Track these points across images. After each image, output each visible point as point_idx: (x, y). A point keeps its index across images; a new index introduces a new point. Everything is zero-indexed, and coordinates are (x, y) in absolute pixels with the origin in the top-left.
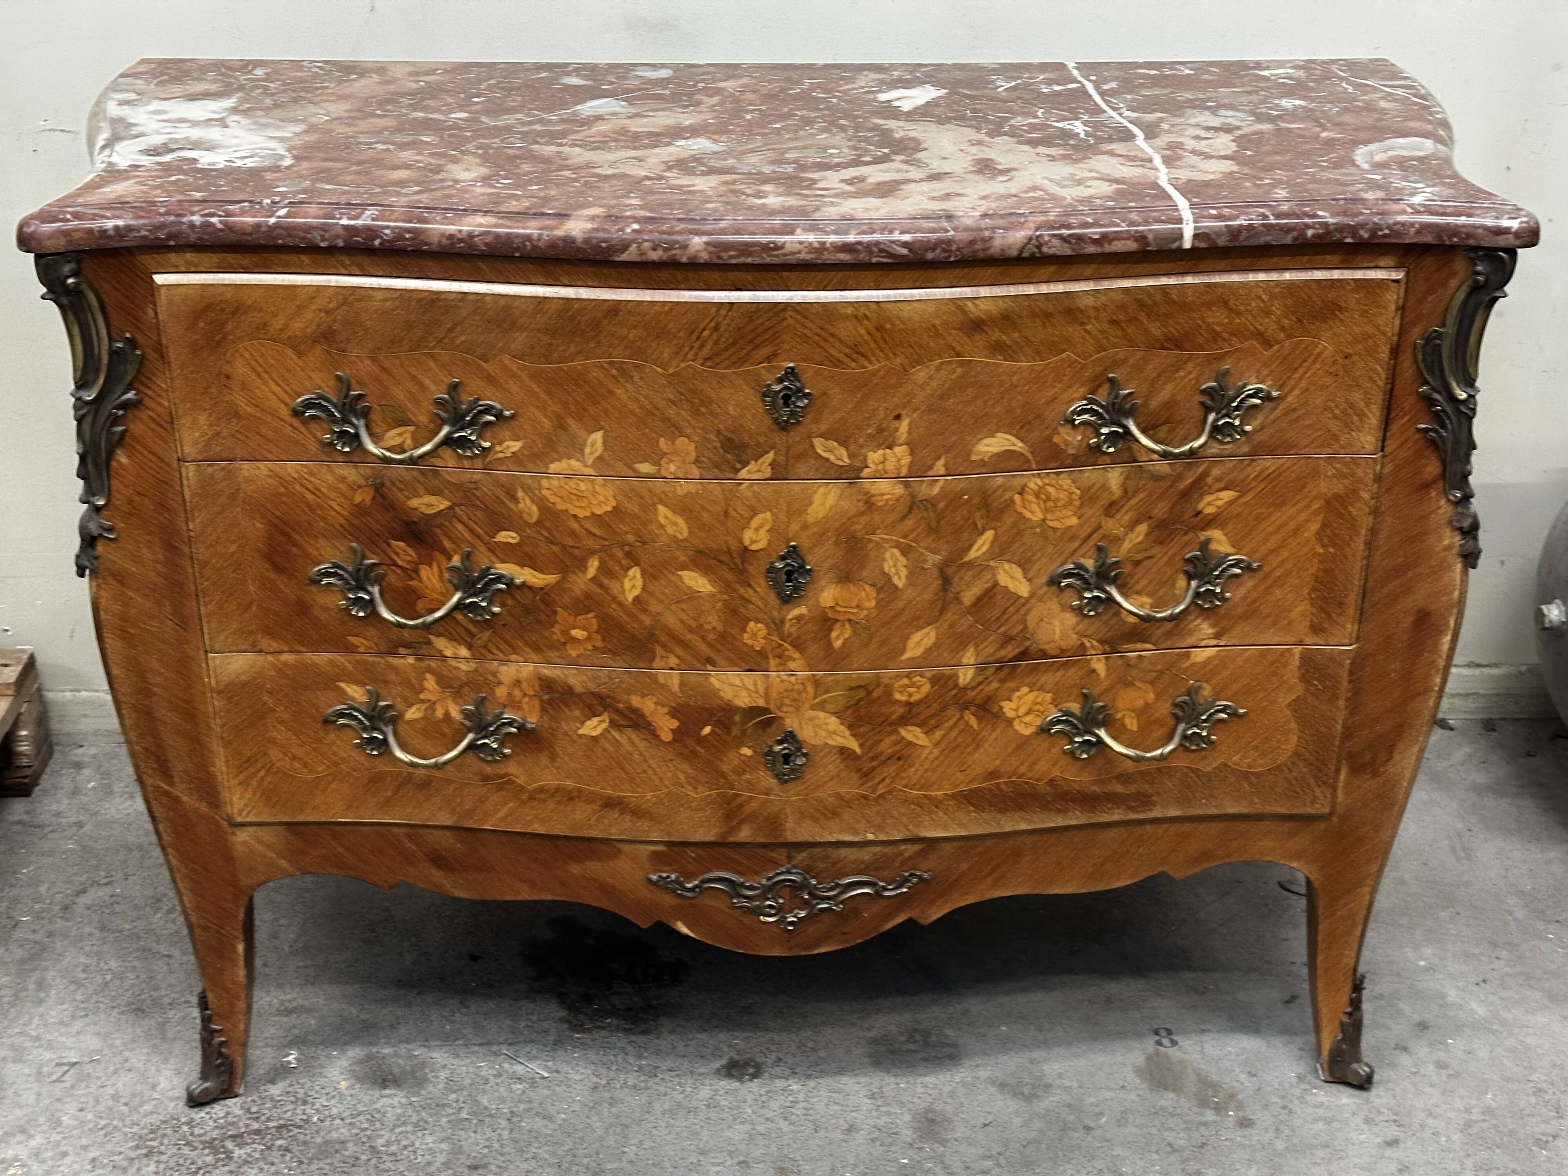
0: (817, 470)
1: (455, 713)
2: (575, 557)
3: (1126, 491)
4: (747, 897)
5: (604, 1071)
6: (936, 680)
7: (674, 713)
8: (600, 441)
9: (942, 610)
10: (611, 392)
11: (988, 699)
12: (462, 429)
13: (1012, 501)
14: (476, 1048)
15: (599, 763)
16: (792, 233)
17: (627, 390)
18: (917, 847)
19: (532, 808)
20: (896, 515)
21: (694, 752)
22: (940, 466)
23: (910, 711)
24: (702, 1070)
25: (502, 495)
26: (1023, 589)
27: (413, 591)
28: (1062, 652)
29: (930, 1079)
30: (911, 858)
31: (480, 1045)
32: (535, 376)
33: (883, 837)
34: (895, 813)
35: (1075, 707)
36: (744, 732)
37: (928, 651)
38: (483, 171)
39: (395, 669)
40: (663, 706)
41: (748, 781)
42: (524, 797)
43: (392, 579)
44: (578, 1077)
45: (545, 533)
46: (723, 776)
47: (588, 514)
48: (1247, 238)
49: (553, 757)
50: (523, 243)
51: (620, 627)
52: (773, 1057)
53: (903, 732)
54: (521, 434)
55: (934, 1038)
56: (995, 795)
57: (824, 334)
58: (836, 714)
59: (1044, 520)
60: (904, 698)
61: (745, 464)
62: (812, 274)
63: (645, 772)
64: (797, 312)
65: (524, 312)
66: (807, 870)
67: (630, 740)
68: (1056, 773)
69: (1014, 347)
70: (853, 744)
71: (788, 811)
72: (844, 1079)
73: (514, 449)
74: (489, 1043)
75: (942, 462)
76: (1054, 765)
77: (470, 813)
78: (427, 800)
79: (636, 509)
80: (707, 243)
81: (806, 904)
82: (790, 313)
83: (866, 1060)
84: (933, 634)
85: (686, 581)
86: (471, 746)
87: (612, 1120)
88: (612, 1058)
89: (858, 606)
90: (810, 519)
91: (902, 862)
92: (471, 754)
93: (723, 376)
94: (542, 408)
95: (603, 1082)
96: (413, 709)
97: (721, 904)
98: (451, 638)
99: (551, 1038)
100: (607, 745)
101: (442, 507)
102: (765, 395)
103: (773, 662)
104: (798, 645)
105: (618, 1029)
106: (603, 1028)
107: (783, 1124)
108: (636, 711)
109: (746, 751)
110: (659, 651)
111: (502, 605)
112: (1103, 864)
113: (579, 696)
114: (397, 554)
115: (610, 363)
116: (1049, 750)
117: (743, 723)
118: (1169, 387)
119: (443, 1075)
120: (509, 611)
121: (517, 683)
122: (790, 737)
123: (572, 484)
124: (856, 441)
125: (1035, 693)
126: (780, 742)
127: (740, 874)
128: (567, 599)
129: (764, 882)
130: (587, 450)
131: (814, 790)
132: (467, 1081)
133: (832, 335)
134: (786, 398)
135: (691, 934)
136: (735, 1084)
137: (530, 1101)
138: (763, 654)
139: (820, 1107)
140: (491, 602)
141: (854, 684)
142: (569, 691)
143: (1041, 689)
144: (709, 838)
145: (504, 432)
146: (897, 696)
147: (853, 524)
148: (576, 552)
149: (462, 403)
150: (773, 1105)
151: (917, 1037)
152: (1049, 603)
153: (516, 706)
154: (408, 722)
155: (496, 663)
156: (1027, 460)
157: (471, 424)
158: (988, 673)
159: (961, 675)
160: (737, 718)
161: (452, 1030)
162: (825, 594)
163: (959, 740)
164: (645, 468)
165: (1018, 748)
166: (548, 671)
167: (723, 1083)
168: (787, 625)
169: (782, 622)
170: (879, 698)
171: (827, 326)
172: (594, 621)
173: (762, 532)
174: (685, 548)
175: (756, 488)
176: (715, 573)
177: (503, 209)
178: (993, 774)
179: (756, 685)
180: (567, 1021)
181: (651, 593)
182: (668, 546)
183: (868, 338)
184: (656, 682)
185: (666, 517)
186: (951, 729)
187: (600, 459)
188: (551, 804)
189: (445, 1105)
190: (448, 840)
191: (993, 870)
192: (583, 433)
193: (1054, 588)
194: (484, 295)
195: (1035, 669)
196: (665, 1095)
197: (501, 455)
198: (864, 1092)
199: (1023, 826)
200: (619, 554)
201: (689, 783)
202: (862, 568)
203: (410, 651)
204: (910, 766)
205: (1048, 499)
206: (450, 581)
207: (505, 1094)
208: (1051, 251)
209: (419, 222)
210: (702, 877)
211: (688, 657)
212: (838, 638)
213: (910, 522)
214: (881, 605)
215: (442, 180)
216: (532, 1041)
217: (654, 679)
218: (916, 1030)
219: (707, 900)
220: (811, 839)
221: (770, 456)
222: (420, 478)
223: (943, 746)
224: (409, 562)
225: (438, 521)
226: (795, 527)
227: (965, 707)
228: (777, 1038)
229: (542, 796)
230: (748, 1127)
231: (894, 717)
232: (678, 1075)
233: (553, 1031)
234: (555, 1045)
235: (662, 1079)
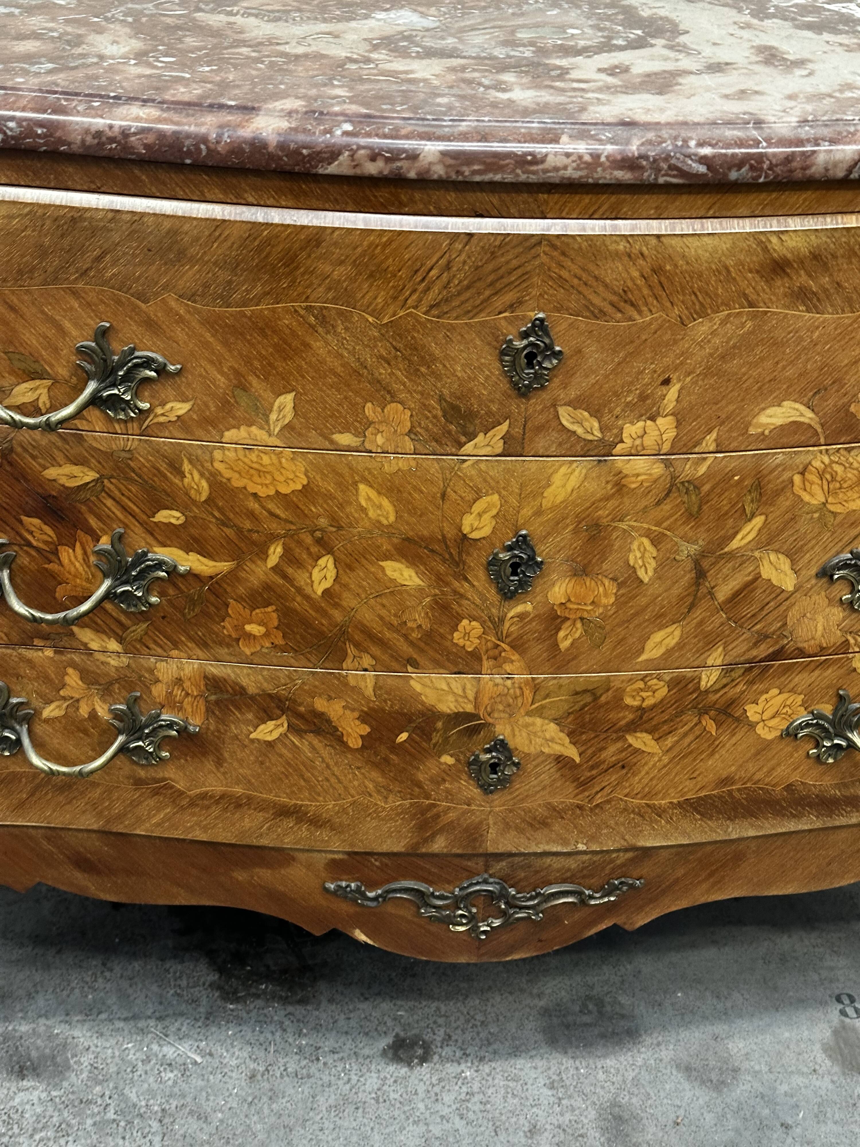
0: (560, 444)
1: (103, 712)
2: (254, 543)
4: (434, 907)
5: (262, 1054)
6: (675, 683)
7: (364, 718)
8: (290, 406)
9: (692, 607)
10: (307, 346)
11: (732, 703)
12: (114, 385)
13: (791, 482)
14: (121, 1024)
15: (274, 770)
16: (556, 140)
17: (327, 343)
18: (630, 855)
19: (193, 814)
20: (650, 500)
21: (386, 760)
22: (710, 442)
23: (641, 717)
24: (367, 1051)
25: (163, 467)
26: (788, 583)
27: (53, 575)
28: (822, 650)
29: (610, 1062)
30: (623, 865)
31: (125, 1019)
32: (211, 322)
33: (595, 847)
34: (612, 822)
35: (827, 709)
36: (446, 740)
37: (670, 652)
38: (136, 44)
39: (30, 662)
40: (353, 710)
41: (448, 791)
42: (185, 802)
43: (24, 560)
44: (234, 1062)
45: (217, 514)
46: (419, 785)
47: (272, 492)
49: (219, 762)
50: (197, 146)
51: (305, 623)
52: (441, 1032)
53: (630, 739)
54: (189, 393)
55: (608, 1008)
56: (726, 803)
57: (584, 276)
58: (555, 720)
59: (824, 504)
60: (636, 703)
61: (471, 436)
62: (577, 198)
63: (327, 780)
64: (554, 247)
65: (197, 239)
66: (505, 879)
67: (313, 748)
68: (795, 777)
69: (822, 296)
70: (573, 753)
71: (491, 822)
72: (520, 1063)
73: (181, 412)
74: (135, 1017)
75: (714, 435)
76: (795, 769)
77: (120, 817)
78: (70, 802)
79: (331, 488)
80: (444, 154)
81: (503, 914)
82: (544, 247)
83: (540, 1037)
84: (677, 633)
85: (389, 572)
86: (123, 749)
87: (273, 1119)
88: (269, 1036)
89: (593, 603)
90: (546, 504)
91: (613, 869)
92: (121, 756)
93: (452, 328)
94: (218, 363)
95: (262, 1069)
96: (53, 706)
97: (407, 913)
98: (98, 630)
99: (202, 1010)
100: (284, 751)
101: (87, 479)
102: (503, 353)
103: (486, 664)
104: (518, 645)
105: (274, 997)
106: (257, 996)
107: (459, 1123)
108: (321, 716)
109: (448, 759)
110: (351, 650)
111: (161, 595)
112: (829, 863)
113: (252, 698)
114: (31, 533)
115: (308, 309)
116: (791, 756)
117: (446, 729)
119: (86, 1060)
120: (170, 602)
121: (179, 681)
122: (501, 746)
123: (253, 457)
124: (611, 411)
125: (785, 696)
126: (489, 751)
127: (430, 883)
128: (241, 590)
129: (457, 891)
130: (273, 417)
131: (523, 800)
132: (113, 1069)
133: (596, 278)
134: (531, 358)
135: (369, 942)
136: (404, 1070)
137: (183, 1096)
138: (475, 656)
139: (497, 1100)
140: (148, 591)
141: (578, 689)
142: (242, 691)
143: (792, 691)
144: (399, 847)
145: (167, 390)
146: (628, 701)
147: (598, 509)
148: (255, 536)
149: (113, 353)
150: (448, 1098)
151: (591, 1007)
152: (815, 597)
153: (176, 706)
154: (47, 721)
155: (153, 659)
156: (816, 434)
157: (125, 379)
158: (734, 675)
159: (704, 676)
160: (439, 725)
161: (94, 1001)
162: (556, 589)
163: (693, 746)
164: (345, 439)
165: (758, 753)
166: (215, 669)
167: (391, 1068)
168: (507, 624)
169: (502, 620)
170: (607, 703)
171: (591, 267)
172: (275, 615)
173: (487, 517)
174: (391, 535)
175: (483, 466)
176: (425, 565)
177: (167, 96)
178: (727, 781)
179: (464, 690)
180: (220, 988)
181: (346, 586)
182: (370, 532)
183: (640, 282)
184: (346, 684)
185: (369, 499)
186: (686, 735)
187: (289, 427)
188: (215, 811)
189: (89, 1102)
190: (95, 843)
191: (711, 875)
192: (268, 395)
193: (824, 580)
194: (143, 215)
195: (789, 668)
196: (329, 1085)
197: (162, 419)
198: (541, 1081)
199: (752, 833)
200: (308, 540)
201: (379, 792)
202: (603, 558)
203: (48, 643)
204: (634, 775)
205: (833, 479)
206: (97, 566)
207: (155, 1086)
209: (54, 112)
210: (387, 887)
211: (385, 657)
212: (566, 637)
213: (667, 507)
214: (621, 602)
215: (83, 56)
216: (182, 1014)
217: (344, 681)
218: (589, 998)
219: (390, 908)
220: (514, 851)
221: (504, 427)
222: (60, 443)
223: (675, 752)
224: (46, 542)
225: (82, 495)
226: (527, 512)
227: (704, 712)
228: (443, 1008)
229: (206, 802)
230: (422, 1128)
231: (623, 722)
232: (342, 1059)
233: (204, 1001)
234: (207, 1018)
235: (325, 1064)
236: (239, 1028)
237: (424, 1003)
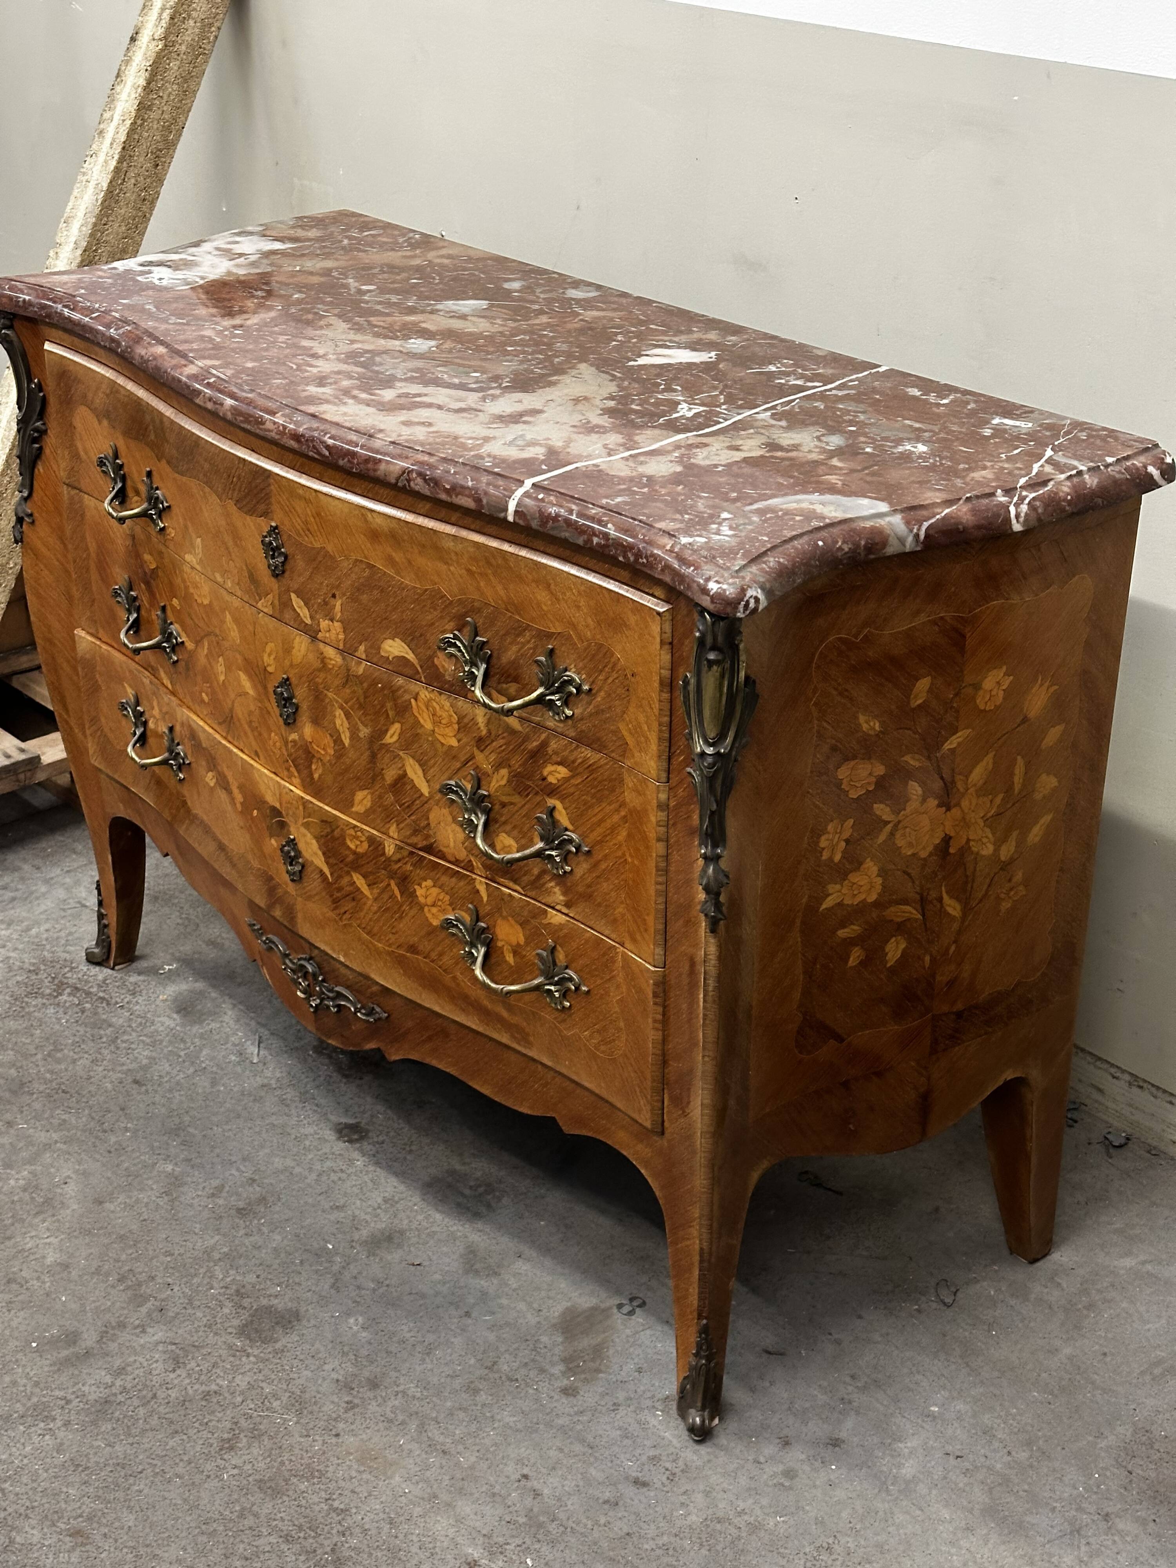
0: (294, 620)
2: (199, 635)
3: (489, 732)
4: (290, 968)
5: (286, 1081)
6: (372, 841)
7: (241, 789)
8: (200, 546)
9: (373, 780)
10: (201, 510)
11: (407, 877)
12: (152, 508)
13: (411, 703)
14: (253, 1023)
15: (215, 810)
17: (207, 510)
20: (339, 681)
21: (251, 827)
22: (362, 651)
23: (357, 861)
24: (332, 1117)
25: (171, 568)
26: (424, 788)
28: (456, 862)
29: (438, 1216)
30: (376, 994)
31: (258, 1022)
33: (349, 964)
34: (354, 946)
35: (467, 918)
36: (272, 825)
37: (367, 811)
40: (236, 780)
44: (268, 1074)
47: (201, 602)
48: (553, 528)
49: (198, 793)
51: (219, 701)
52: (382, 1138)
53: (354, 877)
54: (174, 524)
56: (416, 969)
57: (290, 505)
58: (316, 838)
59: (434, 732)
60: (352, 847)
61: (260, 597)
62: (286, 453)
63: (232, 829)
64: (277, 482)
65: (167, 429)
66: (320, 966)
67: (226, 800)
68: (457, 972)
70: (327, 871)
71: (297, 907)
72: (393, 1180)
75: (363, 647)
76: (456, 964)
79: (218, 609)
81: (319, 995)
82: (272, 480)
84: (369, 798)
85: (242, 681)
86: (167, 763)
87: (240, 1108)
88: (303, 1077)
89: (324, 749)
90: (295, 660)
93: (245, 520)
94: (179, 507)
95: (274, 1086)
96: (151, 720)
97: (279, 965)
99: (296, 1044)
100: (216, 798)
101: (154, 566)
102: (262, 543)
103: (285, 773)
104: (296, 766)
107: (313, 1177)
108: (226, 777)
109: (273, 843)
113: (204, 750)
115: (199, 485)
116: (451, 949)
117: (271, 818)
118: (515, 648)
119: (213, 1025)
122: (294, 845)
123: (194, 574)
124: (313, 606)
125: (438, 890)
126: (289, 845)
127: (288, 947)
128: (199, 666)
129: (296, 960)
130: (197, 551)
131: (309, 898)
132: (217, 1037)
133: (295, 509)
134: (273, 551)
136: (333, 1138)
137: (223, 1070)
139: (349, 1184)
140: (173, 651)
141: (323, 818)
142: (201, 742)
143: (441, 888)
144: (264, 906)
145: (169, 519)
146: (348, 843)
147: (316, 675)
148: (199, 630)
150: (329, 1163)
151: (482, 1189)
152: (442, 810)
156: (418, 672)
157: (155, 506)
158: (405, 852)
159: (387, 845)
160: (268, 812)
162: (306, 729)
163: (389, 904)
164: (219, 577)
165: (429, 934)
167: (329, 1132)
168: (290, 745)
169: (287, 741)
170: (339, 838)
171: (290, 498)
172: (210, 691)
173: (271, 658)
174: (240, 653)
175: (266, 621)
176: (253, 681)
179: (275, 786)
181: (228, 682)
182: (233, 647)
183: (312, 519)
185: (230, 623)
186: (383, 891)
187: (202, 560)
191: (429, 1039)
192: (194, 536)
193: (445, 798)
195: (437, 866)
196: (289, 1116)
197: (169, 537)
198: (388, 1194)
200: (214, 641)
202: (324, 717)
204: (360, 910)
205: (435, 713)
207: (219, 1057)
208: (417, 488)
210: (267, 936)
212: (316, 771)
213: (348, 691)
214: (337, 756)
216: (286, 1040)
218: (489, 1185)
220: (310, 940)
221: (271, 597)
222: (146, 539)
223: (379, 903)
226: (287, 661)
227: (391, 876)
228: (406, 1130)
229: (198, 823)
230: (293, 1164)
231: (348, 860)
232: (316, 1111)
235: (304, 1107)
237: (400, 1121)
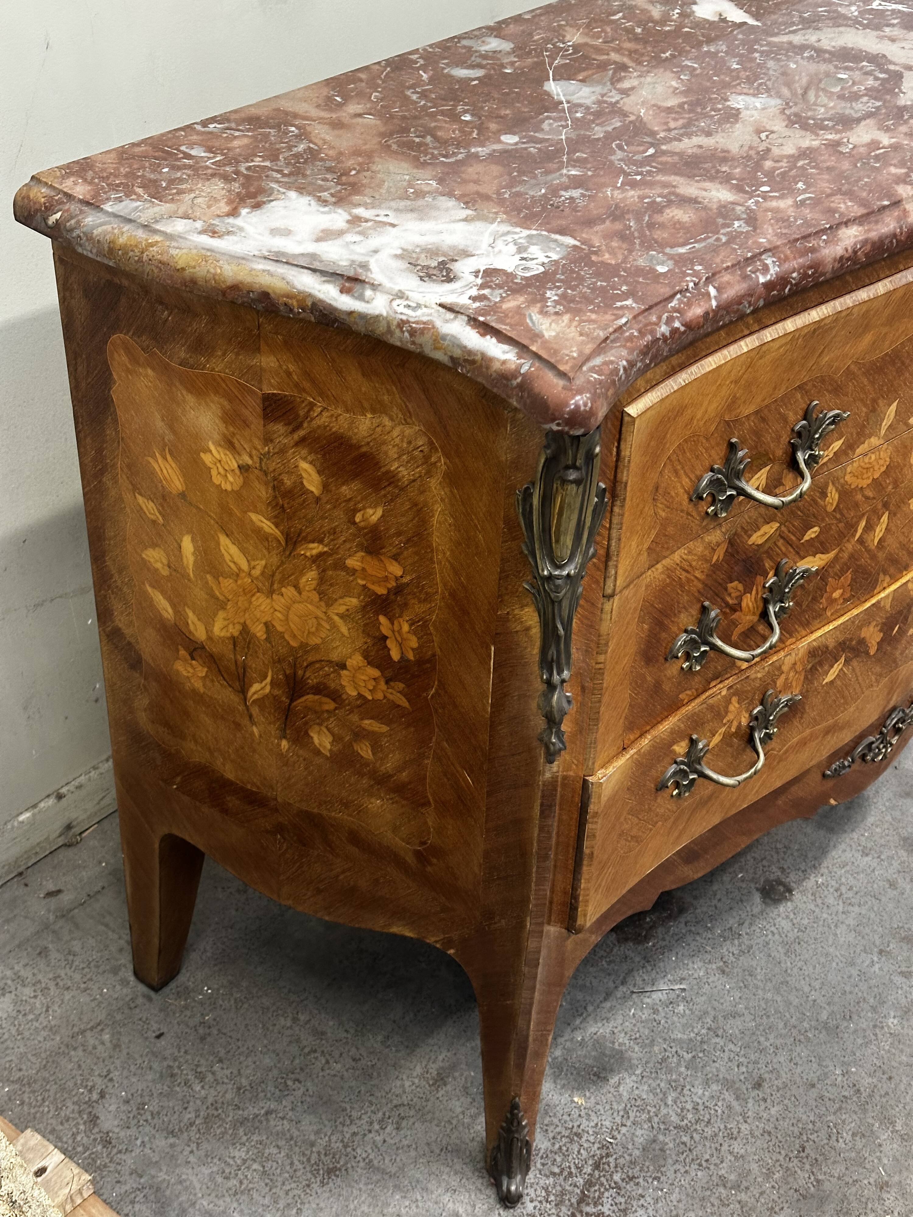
4: (873, 750)
5: (708, 956)
7: (882, 628)
8: (895, 410)
12: (809, 448)
14: (608, 1005)
15: (830, 701)
19: (778, 769)
21: (885, 653)
24: (756, 910)
25: (817, 496)
27: (733, 623)
31: (605, 999)
32: (868, 370)
40: (878, 625)
42: (775, 763)
44: (701, 973)
45: (839, 516)
46: (895, 661)
47: (870, 482)
49: (802, 716)
51: (863, 572)
52: (775, 870)
54: (845, 431)
63: (854, 690)
67: (853, 669)
73: (837, 449)
74: (609, 994)
79: (899, 459)
81: (898, 732)
85: (911, 507)
87: (769, 985)
88: (696, 943)
94: (866, 399)
95: (721, 964)
96: (716, 736)
99: (637, 959)
100: (838, 682)
101: (773, 531)
107: (855, 909)
108: (862, 641)
110: (881, 579)
113: (830, 652)
114: (730, 595)
119: (623, 1040)
121: (794, 665)
123: (867, 460)
129: (884, 730)
130: (884, 424)
132: (646, 1031)
135: (835, 803)
136: (789, 905)
137: (706, 1013)
139: (853, 882)
142: (826, 650)
145: (834, 435)
148: (854, 520)
150: (831, 901)
157: (818, 440)
161: (571, 1004)
166: (816, 642)
172: (850, 576)
184: (879, 608)
187: (890, 426)
188: (791, 758)
189: (664, 1060)
192: (886, 408)
196: (767, 943)
197: (826, 459)
198: (858, 855)
200: (880, 506)
207: (684, 1021)
211: (895, 572)
216: (631, 971)
219: (851, 769)
222: (764, 512)
224: (737, 597)
225: (769, 544)
228: (755, 855)
229: (787, 755)
230: (844, 926)
232: (751, 924)
233: (630, 954)
234: (648, 962)
235: (747, 934)
236: (674, 952)
237: (743, 860)
